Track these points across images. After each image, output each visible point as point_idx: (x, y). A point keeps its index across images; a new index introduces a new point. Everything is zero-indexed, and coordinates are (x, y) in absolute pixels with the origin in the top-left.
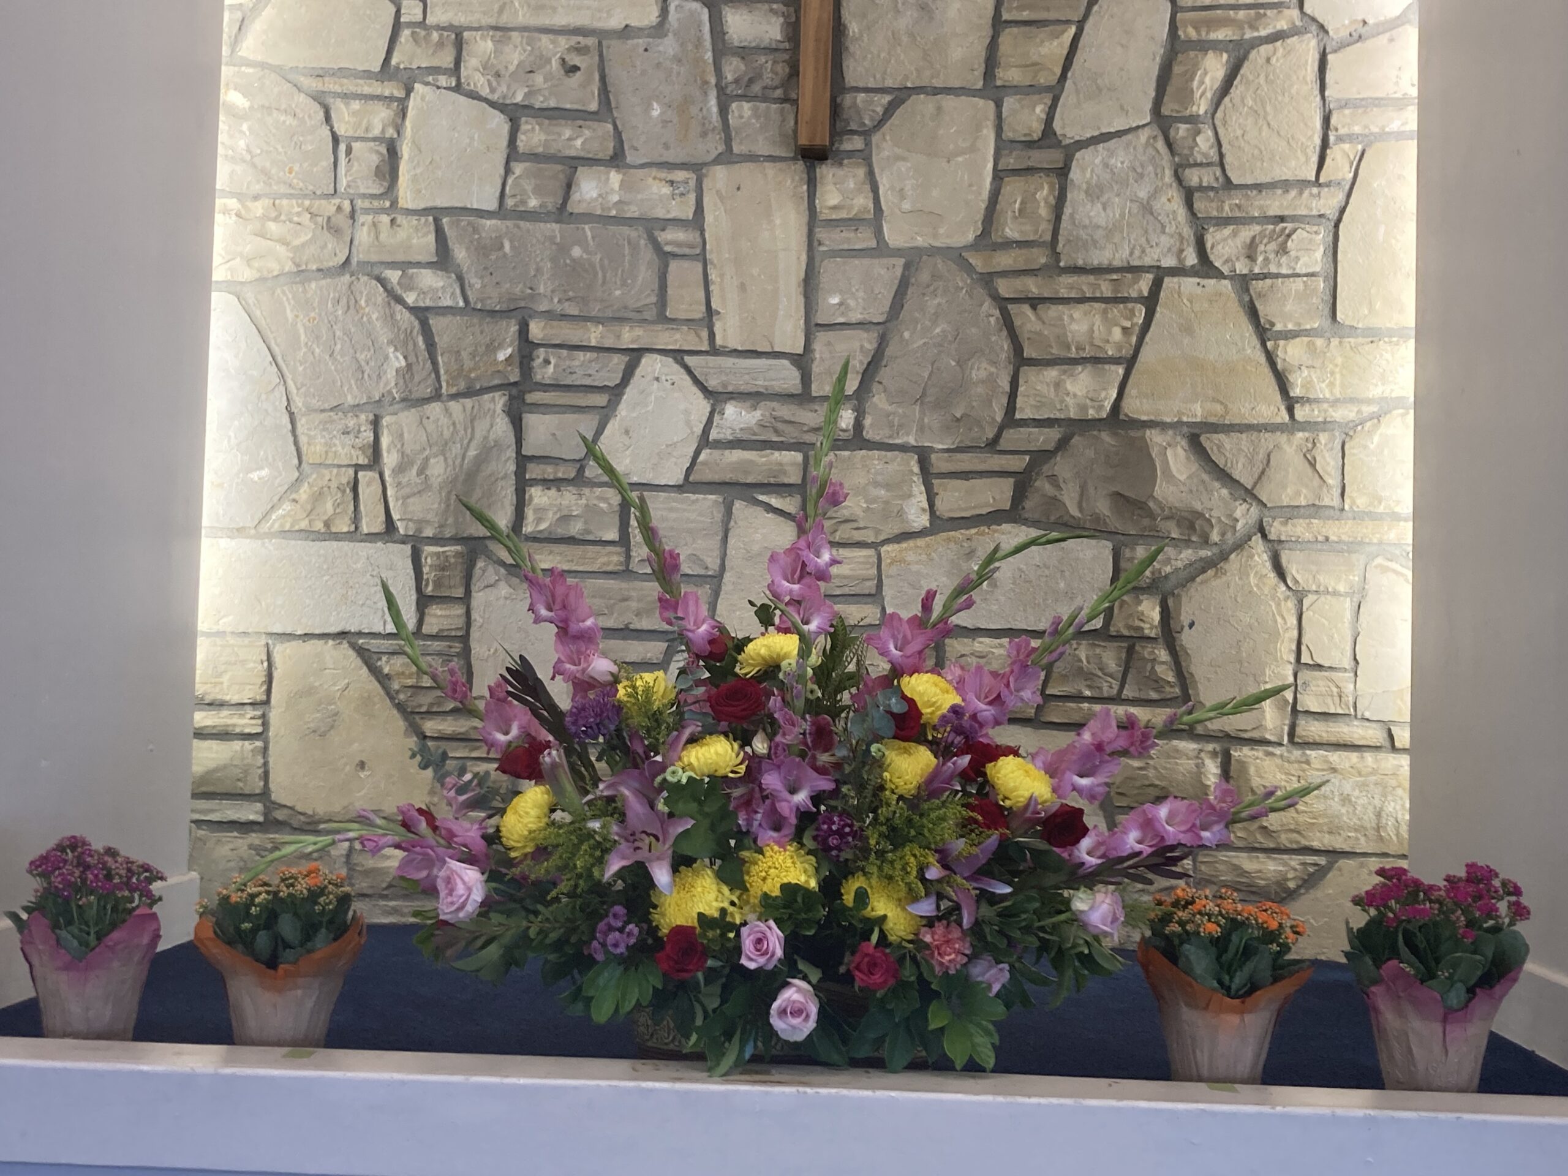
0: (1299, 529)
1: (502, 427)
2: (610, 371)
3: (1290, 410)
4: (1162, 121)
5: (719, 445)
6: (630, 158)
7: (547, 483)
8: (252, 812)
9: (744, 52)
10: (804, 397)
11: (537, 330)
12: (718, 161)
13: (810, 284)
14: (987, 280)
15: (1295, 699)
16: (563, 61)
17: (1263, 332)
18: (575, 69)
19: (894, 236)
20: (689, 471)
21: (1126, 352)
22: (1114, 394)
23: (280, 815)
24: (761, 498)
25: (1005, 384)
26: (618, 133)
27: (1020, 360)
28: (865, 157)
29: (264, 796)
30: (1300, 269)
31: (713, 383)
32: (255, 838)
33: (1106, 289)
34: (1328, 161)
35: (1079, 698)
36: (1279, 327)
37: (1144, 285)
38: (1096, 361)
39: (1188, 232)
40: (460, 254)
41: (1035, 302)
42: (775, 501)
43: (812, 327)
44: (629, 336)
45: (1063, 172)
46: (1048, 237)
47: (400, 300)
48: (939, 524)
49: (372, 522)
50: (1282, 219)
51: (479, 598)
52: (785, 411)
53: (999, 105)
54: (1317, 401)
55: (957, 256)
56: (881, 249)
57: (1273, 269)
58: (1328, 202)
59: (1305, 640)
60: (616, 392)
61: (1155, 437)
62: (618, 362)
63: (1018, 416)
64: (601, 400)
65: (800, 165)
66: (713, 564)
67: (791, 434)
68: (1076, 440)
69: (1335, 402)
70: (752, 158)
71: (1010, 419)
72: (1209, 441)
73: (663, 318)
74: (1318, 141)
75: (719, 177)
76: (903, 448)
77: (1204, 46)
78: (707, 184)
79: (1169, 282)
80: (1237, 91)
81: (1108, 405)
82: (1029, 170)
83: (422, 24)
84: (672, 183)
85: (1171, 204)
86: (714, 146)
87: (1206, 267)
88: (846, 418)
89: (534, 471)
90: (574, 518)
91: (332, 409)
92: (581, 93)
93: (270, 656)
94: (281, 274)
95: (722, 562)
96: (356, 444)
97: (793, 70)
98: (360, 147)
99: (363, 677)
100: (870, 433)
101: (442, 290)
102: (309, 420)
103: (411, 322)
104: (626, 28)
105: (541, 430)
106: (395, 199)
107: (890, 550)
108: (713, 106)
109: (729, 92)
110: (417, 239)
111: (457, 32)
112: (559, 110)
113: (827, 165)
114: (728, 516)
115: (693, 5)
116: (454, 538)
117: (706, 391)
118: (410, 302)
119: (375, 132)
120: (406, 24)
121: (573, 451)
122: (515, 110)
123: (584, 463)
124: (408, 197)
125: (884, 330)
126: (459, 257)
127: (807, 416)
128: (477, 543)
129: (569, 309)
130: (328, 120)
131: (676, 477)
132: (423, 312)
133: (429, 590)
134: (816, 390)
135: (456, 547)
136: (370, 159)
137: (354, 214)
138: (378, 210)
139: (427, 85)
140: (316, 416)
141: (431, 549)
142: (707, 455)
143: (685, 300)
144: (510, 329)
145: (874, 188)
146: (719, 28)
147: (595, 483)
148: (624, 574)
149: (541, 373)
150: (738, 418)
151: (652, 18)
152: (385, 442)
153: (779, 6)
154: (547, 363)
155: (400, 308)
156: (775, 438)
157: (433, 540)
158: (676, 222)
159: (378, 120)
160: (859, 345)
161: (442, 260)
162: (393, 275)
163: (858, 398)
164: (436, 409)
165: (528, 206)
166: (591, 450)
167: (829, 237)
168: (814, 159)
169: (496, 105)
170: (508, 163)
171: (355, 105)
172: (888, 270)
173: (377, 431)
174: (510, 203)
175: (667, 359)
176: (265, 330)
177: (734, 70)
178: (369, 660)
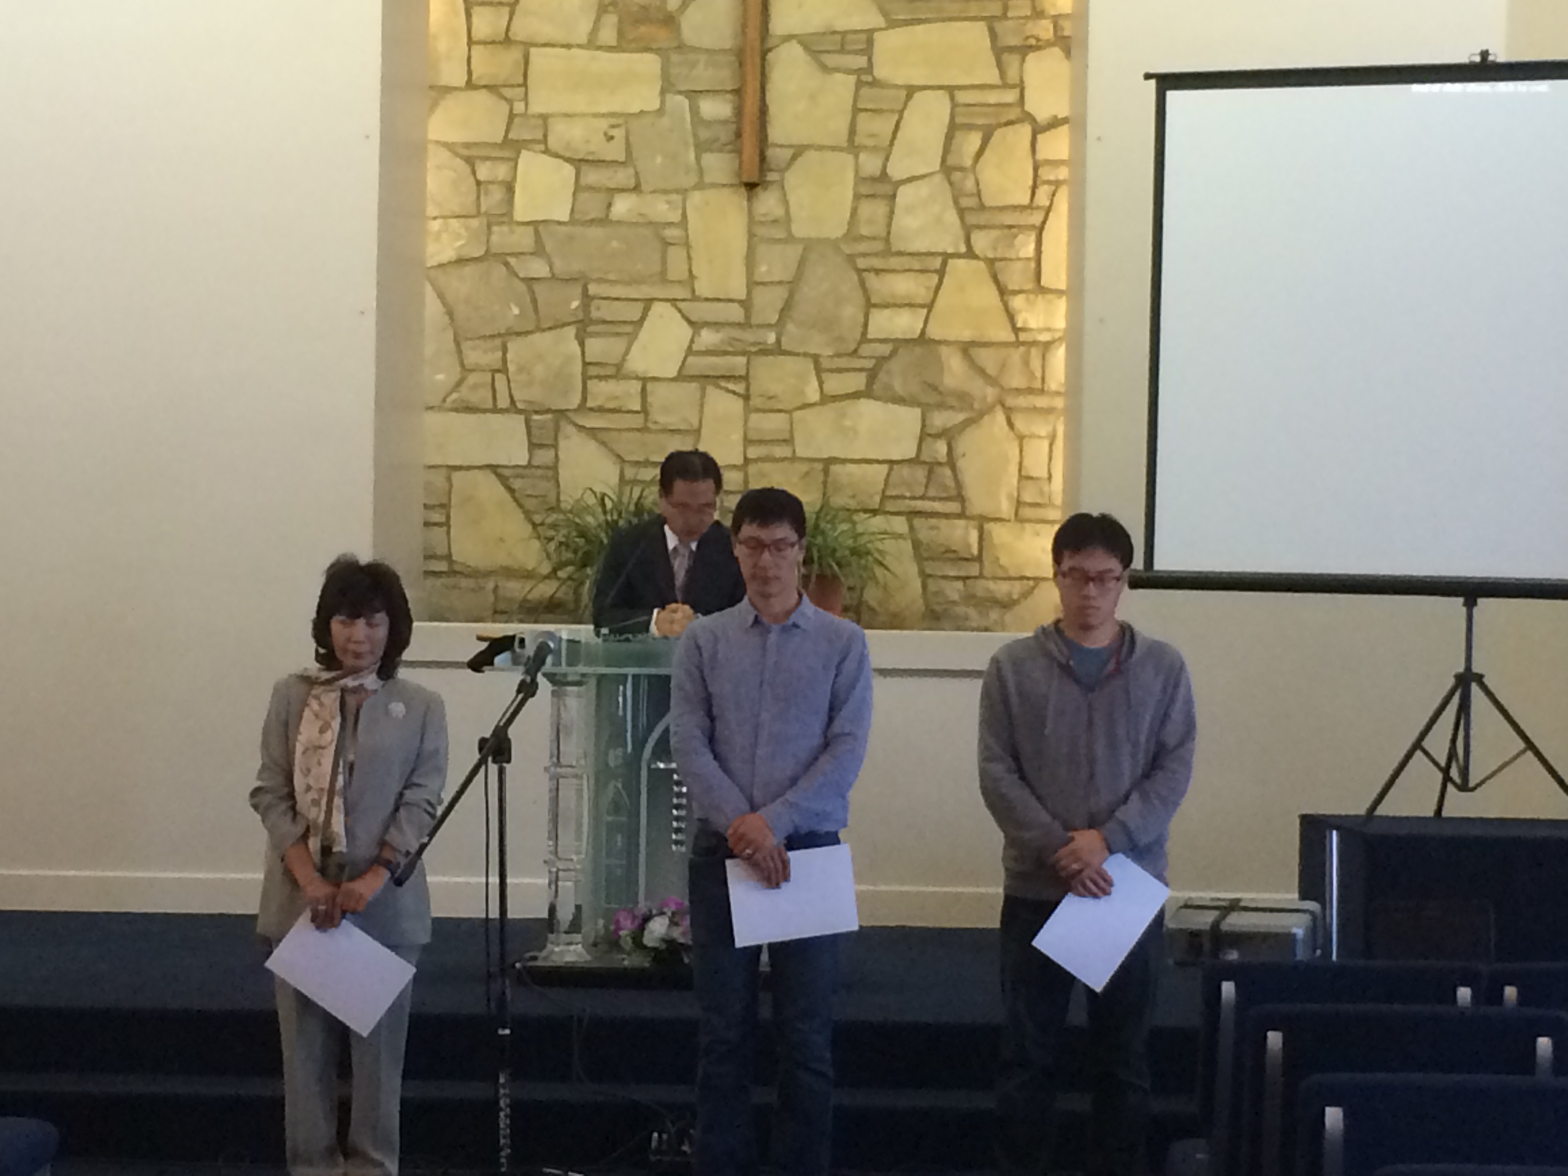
0: (1022, 401)
1: (575, 348)
2: (633, 312)
3: (1017, 336)
4: (947, 169)
5: (697, 353)
6: (644, 187)
7: (600, 378)
8: (442, 566)
9: (708, 124)
10: (746, 324)
11: (593, 289)
12: (696, 188)
13: (750, 258)
14: (851, 259)
15: (1019, 496)
16: (605, 134)
17: (1003, 292)
18: (612, 138)
19: (798, 230)
20: (680, 369)
21: (928, 301)
22: (921, 326)
23: (457, 568)
24: (723, 384)
25: (862, 320)
26: (637, 174)
27: (869, 305)
28: (780, 184)
29: (448, 557)
30: (1022, 254)
31: (693, 318)
32: (443, 580)
33: (917, 266)
34: (1037, 196)
35: (903, 497)
36: (1010, 287)
37: (937, 263)
38: (910, 305)
39: (961, 234)
40: (549, 246)
41: (878, 271)
42: (731, 386)
43: (752, 284)
44: (644, 292)
45: (894, 196)
46: (884, 234)
47: (517, 276)
48: (826, 399)
49: (503, 402)
50: (1010, 227)
51: (562, 443)
52: (736, 333)
53: (857, 157)
54: (1031, 330)
55: (834, 244)
56: (790, 239)
57: (1008, 256)
58: (1036, 218)
59: (1026, 462)
60: (638, 324)
61: (944, 350)
62: (640, 306)
63: (869, 336)
64: (628, 329)
65: (743, 189)
66: (696, 424)
67: (739, 346)
68: (901, 351)
69: (1040, 331)
70: (714, 185)
71: (864, 339)
72: (974, 352)
73: (666, 282)
74: (1030, 183)
75: (696, 198)
76: (805, 355)
77: (970, 127)
78: (688, 203)
79: (951, 262)
80: (988, 153)
81: (918, 332)
82: (872, 196)
83: (524, 115)
84: (669, 202)
85: (952, 217)
86: (693, 179)
87: (970, 254)
88: (771, 338)
89: (593, 371)
90: (617, 398)
91: (479, 338)
92: (615, 151)
93: (449, 479)
94: (450, 262)
95: (701, 422)
96: (493, 358)
97: (738, 135)
98: (491, 187)
99: (500, 490)
100: (785, 346)
101: (538, 268)
102: (466, 346)
103: (522, 287)
104: (642, 112)
105: (596, 347)
106: (512, 216)
107: (797, 414)
108: (692, 155)
109: (701, 148)
110: (524, 239)
111: (545, 118)
112: (603, 161)
113: (759, 189)
114: (703, 395)
115: (680, 98)
116: (548, 411)
117: (690, 322)
118: (521, 275)
119: (500, 178)
120: (516, 115)
121: (614, 359)
122: (578, 163)
123: (619, 367)
124: (520, 215)
125: (793, 285)
126: (548, 249)
127: (748, 336)
128: (561, 413)
129: (611, 277)
130: (474, 173)
131: (673, 373)
132: (530, 281)
133: (535, 441)
134: (754, 321)
135: (549, 416)
136: (497, 194)
137: (489, 226)
138: (502, 223)
139: (529, 150)
140: (469, 343)
141: (536, 417)
142: (690, 359)
143: (677, 268)
144: (578, 290)
145: (786, 202)
146: (694, 110)
147: (627, 377)
148: (644, 429)
149: (595, 314)
150: (708, 338)
151: (656, 105)
152: (509, 356)
153: (729, 96)
154: (598, 309)
155: (516, 279)
156: (731, 349)
157: (536, 412)
158: (671, 224)
159: (502, 171)
160: (778, 295)
161: (539, 251)
162: (512, 261)
163: (779, 326)
164: (537, 337)
165: (588, 218)
166: (624, 359)
167: (761, 231)
168: (751, 187)
169: (568, 160)
170: (574, 194)
171: (488, 163)
172: (794, 252)
173: (505, 350)
174: (577, 216)
175: (668, 304)
176: (441, 296)
177: (704, 134)
178: (504, 480)
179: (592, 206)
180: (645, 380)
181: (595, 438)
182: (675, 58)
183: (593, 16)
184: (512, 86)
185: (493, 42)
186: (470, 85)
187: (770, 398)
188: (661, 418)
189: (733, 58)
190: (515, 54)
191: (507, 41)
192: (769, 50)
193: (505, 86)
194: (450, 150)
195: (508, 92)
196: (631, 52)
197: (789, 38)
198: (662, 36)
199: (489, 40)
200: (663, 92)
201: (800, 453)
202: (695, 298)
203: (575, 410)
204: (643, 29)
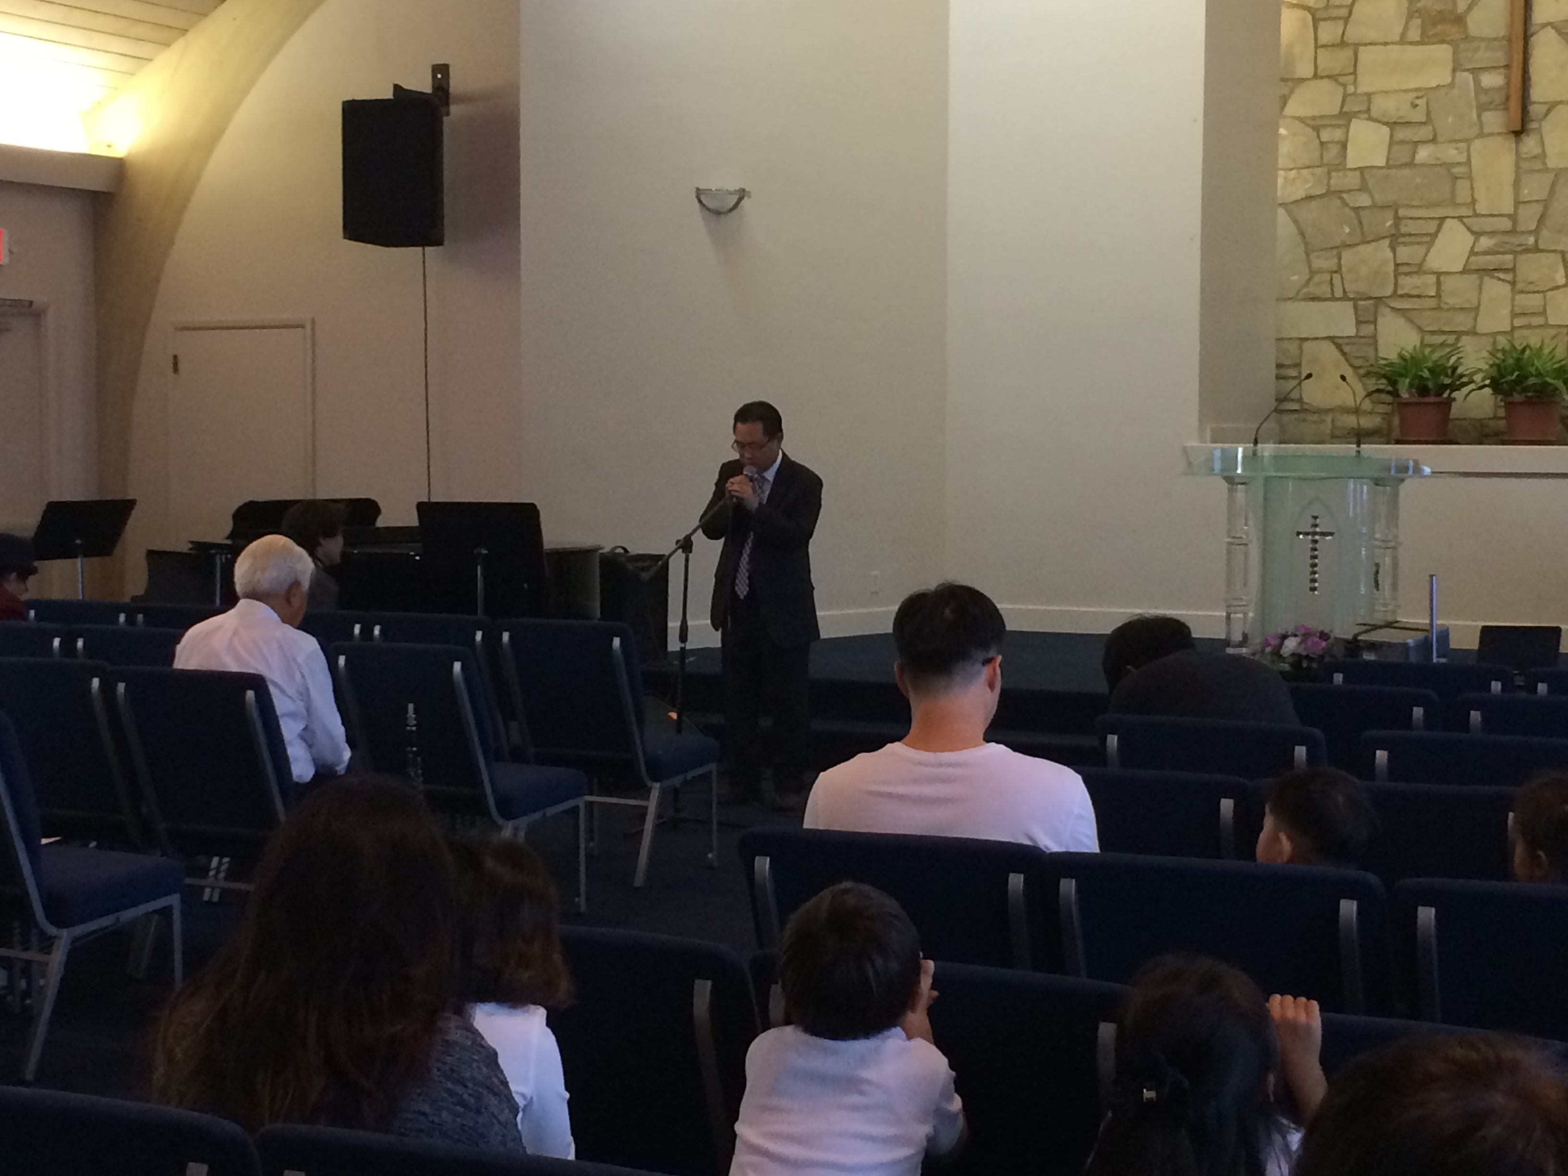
1: (1389, 254)
2: (1431, 227)
5: (1477, 254)
6: (1439, 139)
7: (1406, 274)
8: (1296, 406)
9: (1486, 91)
10: (1513, 232)
11: (1402, 212)
12: (1477, 137)
13: (1517, 184)
16: (1412, 103)
18: (1417, 105)
19: (1550, 165)
20: (1465, 266)
23: (1305, 407)
24: (1496, 275)
26: (1434, 129)
28: (1539, 130)
29: (1300, 400)
31: (1474, 229)
32: (1296, 416)
40: (1371, 183)
42: (1502, 275)
43: (1517, 203)
44: (1439, 212)
47: (1347, 205)
49: (1339, 293)
51: (1380, 320)
52: (1506, 238)
56: (1546, 170)
60: (1435, 235)
62: (1436, 222)
64: (1428, 239)
65: (1512, 137)
66: (1475, 302)
67: (1507, 247)
70: (1491, 134)
73: (1455, 205)
75: (1477, 144)
76: (1554, 251)
78: (1472, 148)
83: (1354, 94)
84: (1457, 149)
86: (1475, 131)
88: (1531, 240)
89: (1402, 269)
90: (1418, 287)
91: (1321, 250)
92: (1419, 115)
93: (1301, 348)
94: (1302, 199)
95: (1479, 303)
96: (1332, 264)
97: (1508, 98)
98: (1329, 145)
99: (1337, 354)
100: (1541, 247)
101: (1364, 200)
102: (1312, 256)
103: (1353, 214)
104: (1438, 86)
105: (1405, 253)
106: (1345, 165)
107: (1549, 294)
108: (1474, 115)
109: (1482, 108)
110: (1352, 180)
111: (1369, 96)
112: (1409, 123)
113: (1523, 136)
114: (1481, 283)
115: (1466, 74)
116: (1371, 298)
117: (1473, 233)
118: (1351, 205)
119: (1337, 139)
120: (1350, 95)
121: (1417, 261)
122: (1392, 125)
123: (1420, 265)
124: (1351, 163)
125: (1546, 203)
126: (1370, 186)
127: (1515, 240)
128: (1379, 299)
129: (1415, 203)
130: (1319, 136)
131: (1460, 269)
132: (1357, 210)
133: (1361, 319)
134: (1518, 229)
135: (1371, 302)
136: (1333, 152)
137: (1329, 173)
138: (1337, 170)
139: (1357, 118)
140: (1316, 254)
141: (1360, 303)
142: (1473, 258)
143: (1463, 195)
144: (1390, 214)
145: (1543, 144)
146: (1477, 82)
147: (1425, 273)
148: (1439, 308)
149: (1404, 230)
150: (1485, 243)
151: (1449, 80)
152: (1343, 262)
153: (1502, 70)
154: (1406, 226)
155: (1347, 210)
156: (1501, 250)
157: (1361, 299)
158: (1459, 164)
159: (1338, 134)
160: (1535, 211)
161: (1363, 188)
162: (1344, 195)
163: (1536, 232)
164: (1361, 248)
165: (1398, 163)
166: (1424, 260)
167: (1524, 165)
168: (1519, 133)
169: (1387, 124)
170: (1390, 146)
171: (1329, 129)
172: (1548, 178)
173: (1340, 258)
174: (1391, 162)
175: (1456, 220)
176: (1295, 222)
177: (1484, 99)
178: (1339, 347)
179: (1402, 154)
180: (1439, 274)
181: (1404, 316)
182: (1462, 46)
183: (1404, 21)
184: (1345, 75)
185: (1333, 46)
186: (1316, 76)
187: (1531, 283)
188: (1451, 301)
189: (1505, 42)
190: (1349, 53)
191: (1342, 44)
192: (1532, 35)
193: (1339, 75)
194: (1303, 122)
195: (1341, 79)
196: (1434, 43)
197: (1544, 26)
198: (1454, 32)
199: (1330, 44)
200: (1454, 71)
201: (1551, 322)
202: (1476, 215)
203: (1390, 297)
204: (1439, 28)
